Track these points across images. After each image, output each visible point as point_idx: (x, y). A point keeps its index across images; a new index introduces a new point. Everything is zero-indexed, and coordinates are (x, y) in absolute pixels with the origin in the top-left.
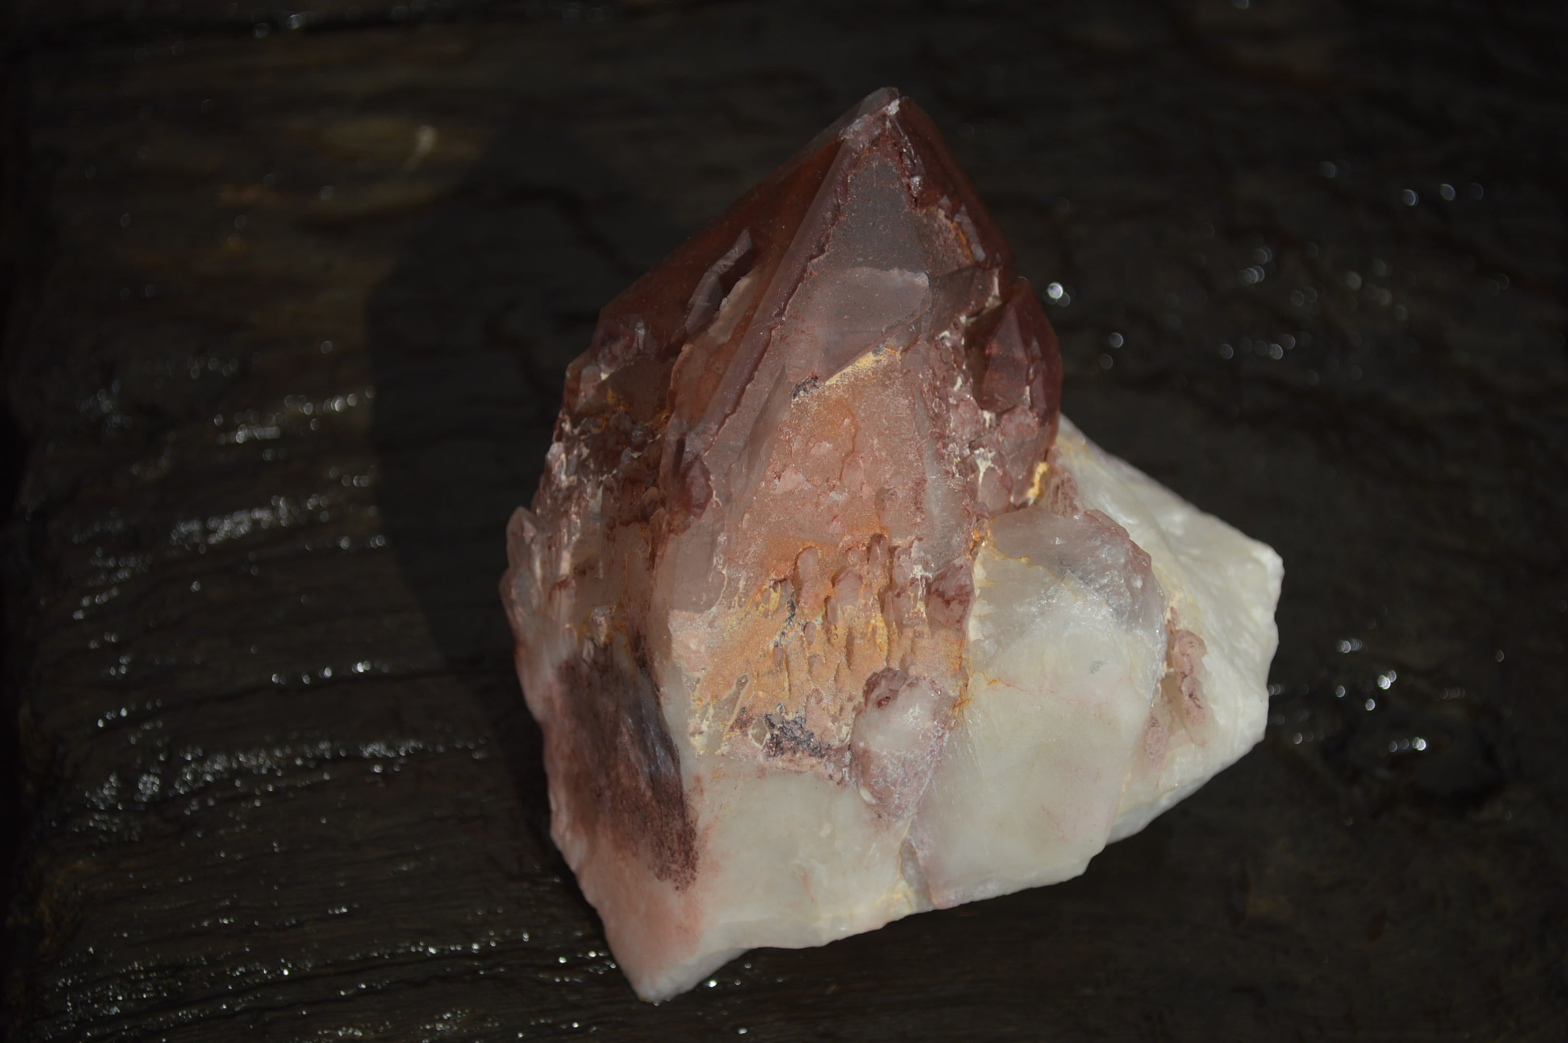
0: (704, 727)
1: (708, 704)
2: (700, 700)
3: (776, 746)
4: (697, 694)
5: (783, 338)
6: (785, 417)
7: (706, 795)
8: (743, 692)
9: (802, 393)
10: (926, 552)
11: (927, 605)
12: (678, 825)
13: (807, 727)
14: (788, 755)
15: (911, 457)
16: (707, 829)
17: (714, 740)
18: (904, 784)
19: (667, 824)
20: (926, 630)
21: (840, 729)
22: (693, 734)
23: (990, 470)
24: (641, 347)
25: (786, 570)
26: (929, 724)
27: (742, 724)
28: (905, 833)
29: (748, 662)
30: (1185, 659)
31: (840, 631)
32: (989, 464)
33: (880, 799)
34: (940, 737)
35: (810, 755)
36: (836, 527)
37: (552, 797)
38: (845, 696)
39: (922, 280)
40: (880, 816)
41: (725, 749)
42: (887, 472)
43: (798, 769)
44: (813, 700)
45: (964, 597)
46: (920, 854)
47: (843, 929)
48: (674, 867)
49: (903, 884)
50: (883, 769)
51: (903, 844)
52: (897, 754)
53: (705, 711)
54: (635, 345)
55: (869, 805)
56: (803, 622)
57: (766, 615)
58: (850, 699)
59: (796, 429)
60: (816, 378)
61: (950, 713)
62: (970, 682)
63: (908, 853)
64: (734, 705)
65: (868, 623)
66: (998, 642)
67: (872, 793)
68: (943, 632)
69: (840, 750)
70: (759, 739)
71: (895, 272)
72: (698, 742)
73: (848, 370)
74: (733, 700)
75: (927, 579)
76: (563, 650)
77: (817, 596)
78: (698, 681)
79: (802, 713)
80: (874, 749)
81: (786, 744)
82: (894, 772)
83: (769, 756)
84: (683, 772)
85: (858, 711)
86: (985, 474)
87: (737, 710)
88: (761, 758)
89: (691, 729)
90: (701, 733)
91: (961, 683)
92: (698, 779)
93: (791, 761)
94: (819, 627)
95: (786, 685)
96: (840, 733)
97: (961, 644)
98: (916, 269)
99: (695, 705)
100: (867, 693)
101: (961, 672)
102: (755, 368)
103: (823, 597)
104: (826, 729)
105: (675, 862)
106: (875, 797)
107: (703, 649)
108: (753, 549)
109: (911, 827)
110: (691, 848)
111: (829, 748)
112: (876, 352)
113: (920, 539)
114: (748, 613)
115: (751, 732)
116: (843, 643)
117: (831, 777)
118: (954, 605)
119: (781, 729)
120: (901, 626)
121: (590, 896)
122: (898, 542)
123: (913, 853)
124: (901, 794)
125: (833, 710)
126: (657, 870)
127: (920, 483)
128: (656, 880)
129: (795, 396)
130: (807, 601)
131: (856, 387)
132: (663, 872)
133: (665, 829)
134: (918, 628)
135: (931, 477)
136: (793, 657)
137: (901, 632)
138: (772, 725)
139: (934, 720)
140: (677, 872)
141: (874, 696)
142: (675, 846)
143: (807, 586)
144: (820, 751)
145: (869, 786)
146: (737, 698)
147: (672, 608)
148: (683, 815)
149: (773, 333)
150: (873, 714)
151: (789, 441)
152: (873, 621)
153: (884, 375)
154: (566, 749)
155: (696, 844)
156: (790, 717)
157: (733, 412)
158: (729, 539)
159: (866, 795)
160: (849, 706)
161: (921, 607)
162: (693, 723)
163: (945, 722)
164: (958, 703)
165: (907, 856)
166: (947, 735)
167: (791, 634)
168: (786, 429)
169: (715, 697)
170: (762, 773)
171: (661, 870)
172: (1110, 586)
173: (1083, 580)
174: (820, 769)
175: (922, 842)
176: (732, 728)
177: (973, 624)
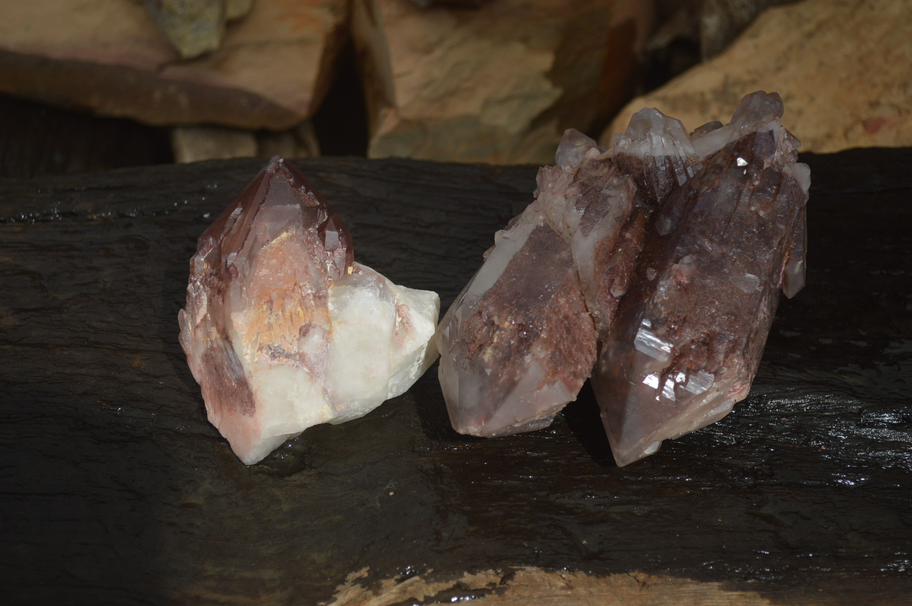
0: (248, 352)
1: (248, 343)
2: (245, 342)
3: (273, 356)
4: (244, 340)
5: (255, 227)
6: (260, 254)
7: (254, 378)
8: (259, 337)
9: (264, 246)
10: (311, 285)
11: (314, 301)
12: (246, 392)
13: (282, 347)
14: (278, 359)
15: (303, 260)
16: (256, 391)
17: (253, 356)
18: (318, 364)
19: (243, 394)
20: (315, 309)
21: (293, 347)
22: (245, 355)
23: (331, 267)
24: (212, 244)
25: (267, 298)
26: (322, 341)
27: (261, 349)
28: (322, 384)
29: (259, 328)
30: (403, 312)
31: (287, 314)
32: (331, 265)
33: (311, 370)
34: (327, 346)
35: (285, 358)
36: (281, 283)
37: (206, 406)
38: (293, 336)
39: (298, 206)
40: (312, 377)
41: (256, 359)
42: (296, 265)
43: (282, 363)
44: (282, 338)
45: (325, 297)
46: (329, 391)
47: (308, 422)
48: (248, 408)
49: (326, 406)
50: (310, 359)
51: (322, 387)
52: (313, 352)
53: (248, 346)
54: (210, 244)
55: (308, 373)
56: (275, 314)
57: (263, 312)
58: (295, 336)
59: (264, 257)
60: (268, 241)
61: (328, 336)
62: (332, 324)
63: (325, 391)
64: (257, 342)
65: (296, 310)
66: (339, 310)
67: (308, 368)
68: (320, 309)
69: (295, 355)
70: (267, 353)
71: (289, 205)
72: (247, 357)
73: (279, 238)
74: (256, 341)
75: (312, 293)
76: (202, 350)
77: (278, 304)
78: (244, 335)
79: (280, 343)
80: (305, 351)
81: (276, 355)
82: (313, 360)
83: (272, 360)
84: (245, 371)
85: (298, 340)
86: (330, 268)
87: (258, 344)
88: (269, 361)
89: (244, 353)
90: (248, 354)
91: (329, 325)
92: (250, 372)
93: (279, 361)
94: (281, 315)
95: (273, 334)
96: (294, 349)
97: (327, 312)
98: (295, 204)
99: (244, 344)
100: (300, 333)
101: (329, 321)
102: (247, 236)
103: (280, 304)
104: (288, 347)
105: (248, 406)
106: (309, 370)
107: (243, 324)
108: (255, 292)
109: (324, 382)
110: (252, 399)
111: (291, 355)
112: (287, 232)
113: (309, 283)
114: (256, 311)
115: (264, 351)
116: (289, 318)
117: (293, 365)
118: (322, 299)
119: (274, 350)
120: (306, 308)
121: (224, 436)
122: (301, 284)
123: (326, 391)
124: (318, 368)
125: (290, 341)
126: (243, 412)
127: (307, 267)
128: (243, 416)
129: (262, 247)
130: (275, 306)
131: (282, 243)
132: (245, 412)
133: (243, 395)
134: (313, 309)
135: (310, 265)
136: (274, 325)
137: (307, 311)
138: (271, 349)
139: (323, 339)
140: (249, 410)
141: (302, 333)
142: (247, 400)
143: (275, 302)
144: (288, 356)
145: (307, 366)
146: (257, 340)
147: (231, 312)
148: (248, 388)
149: (251, 226)
150: (303, 339)
151: (263, 261)
152: (298, 310)
153: (291, 239)
154: (208, 386)
155: (254, 397)
156: (276, 345)
157: (242, 249)
158: (246, 289)
159: (306, 369)
160: (295, 339)
161: (312, 302)
162: (244, 350)
163: (327, 340)
164: (330, 332)
165: (324, 393)
166: (329, 345)
167: (272, 318)
168: (261, 258)
169: (250, 340)
170: (270, 366)
171: (244, 411)
172: (372, 286)
173: (362, 286)
174: (289, 362)
175: (328, 386)
176: (258, 351)
177: (330, 305)
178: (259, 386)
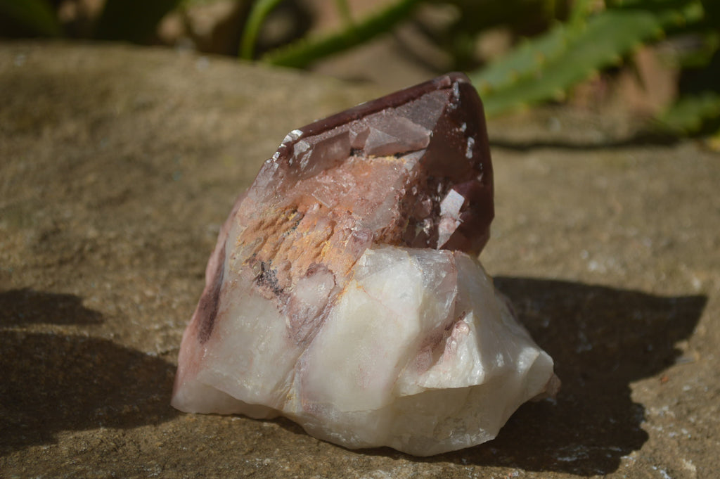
0: (237, 256)
1: (241, 244)
2: (238, 240)
3: (261, 280)
7: (227, 294)
8: (257, 246)
9: (356, 156)
10: (362, 224)
11: (349, 242)
13: (277, 276)
14: (264, 287)
16: (222, 313)
17: (238, 265)
18: (305, 324)
20: (343, 251)
21: (289, 283)
26: (326, 296)
27: (251, 261)
28: (300, 357)
31: (310, 239)
33: (293, 327)
34: (330, 307)
35: (273, 291)
36: (333, 202)
38: (298, 269)
39: (429, 133)
40: (290, 337)
41: (241, 271)
43: (266, 296)
44: (285, 265)
46: (302, 370)
48: (203, 330)
50: (299, 310)
51: (297, 360)
52: (307, 304)
53: (239, 248)
55: (288, 328)
56: (299, 232)
58: (300, 271)
61: (337, 296)
62: (350, 283)
64: (251, 250)
65: (323, 240)
66: (369, 270)
67: (291, 322)
68: (348, 255)
69: (286, 295)
70: (256, 272)
71: (419, 126)
74: (251, 247)
75: (355, 232)
77: (308, 221)
78: (241, 231)
79: (277, 268)
80: (299, 297)
81: (265, 281)
82: (302, 314)
83: (256, 284)
84: (223, 281)
85: (301, 278)
87: (252, 253)
88: (253, 284)
90: (234, 258)
91: (346, 282)
93: (264, 290)
94: (304, 237)
95: (278, 254)
96: (289, 287)
98: (427, 128)
99: (236, 243)
100: (307, 270)
101: (349, 276)
103: (311, 223)
104: (284, 280)
105: (204, 328)
106: (291, 325)
109: (304, 354)
110: (213, 322)
111: (282, 292)
114: (275, 213)
115: (254, 267)
117: (278, 307)
119: (266, 272)
120: (334, 245)
122: (354, 216)
124: (303, 329)
125: (292, 274)
130: (304, 222)
131: (380, 164)
134: (341, 250)
136: (286, 242)
137: (333, 249)
138: (263, 269)
139: (329, 296)
140: (203, 333)
142: (207, 319)
143: (307, 216)
144: (278, 291)
145: (291, 318)
146: (254, 247)
148: (216, 305)
150: (304, 280)
152: (326, 242)
153: (394, 166)
155: (215, 320)
156: (272, 268)
157: (317, 134)
159: (288, 322)
161: (346, 242)
162: (233, 251)
163: (334, 300)
164: (341, 291)
166: (332, 308)
167: (291, 235)
169: (245, 242)
170: (251, 291)
172: (428, 266)
173: (418, 259)
174: (275, 301)
175: (305, 364)
176: (247, 261)
177: (364, 257)
178: (227, 309)
